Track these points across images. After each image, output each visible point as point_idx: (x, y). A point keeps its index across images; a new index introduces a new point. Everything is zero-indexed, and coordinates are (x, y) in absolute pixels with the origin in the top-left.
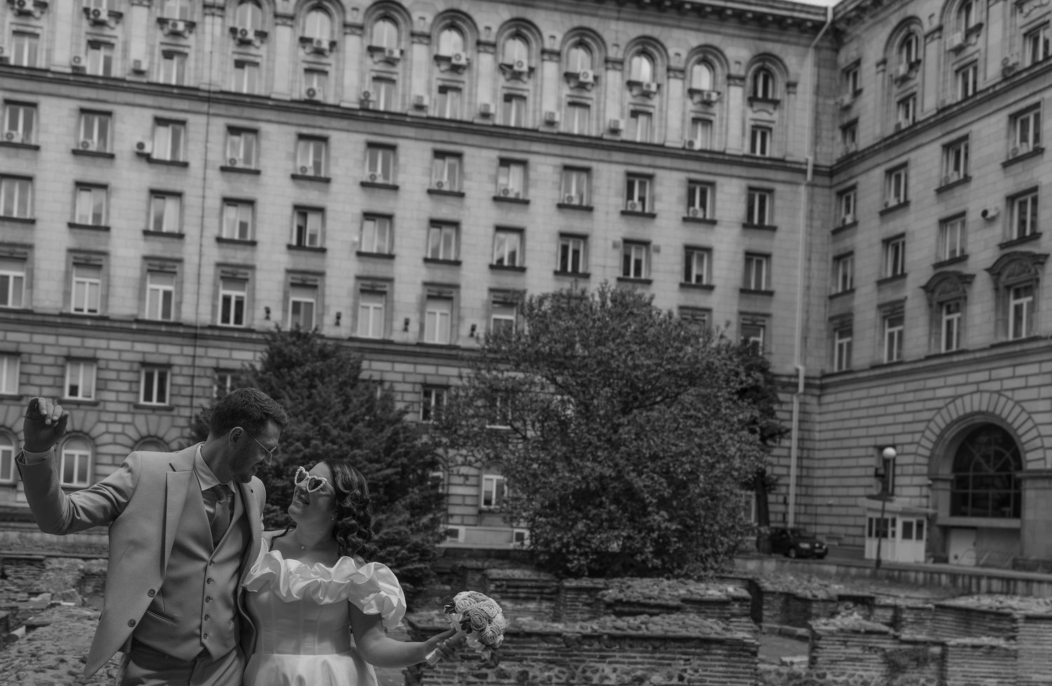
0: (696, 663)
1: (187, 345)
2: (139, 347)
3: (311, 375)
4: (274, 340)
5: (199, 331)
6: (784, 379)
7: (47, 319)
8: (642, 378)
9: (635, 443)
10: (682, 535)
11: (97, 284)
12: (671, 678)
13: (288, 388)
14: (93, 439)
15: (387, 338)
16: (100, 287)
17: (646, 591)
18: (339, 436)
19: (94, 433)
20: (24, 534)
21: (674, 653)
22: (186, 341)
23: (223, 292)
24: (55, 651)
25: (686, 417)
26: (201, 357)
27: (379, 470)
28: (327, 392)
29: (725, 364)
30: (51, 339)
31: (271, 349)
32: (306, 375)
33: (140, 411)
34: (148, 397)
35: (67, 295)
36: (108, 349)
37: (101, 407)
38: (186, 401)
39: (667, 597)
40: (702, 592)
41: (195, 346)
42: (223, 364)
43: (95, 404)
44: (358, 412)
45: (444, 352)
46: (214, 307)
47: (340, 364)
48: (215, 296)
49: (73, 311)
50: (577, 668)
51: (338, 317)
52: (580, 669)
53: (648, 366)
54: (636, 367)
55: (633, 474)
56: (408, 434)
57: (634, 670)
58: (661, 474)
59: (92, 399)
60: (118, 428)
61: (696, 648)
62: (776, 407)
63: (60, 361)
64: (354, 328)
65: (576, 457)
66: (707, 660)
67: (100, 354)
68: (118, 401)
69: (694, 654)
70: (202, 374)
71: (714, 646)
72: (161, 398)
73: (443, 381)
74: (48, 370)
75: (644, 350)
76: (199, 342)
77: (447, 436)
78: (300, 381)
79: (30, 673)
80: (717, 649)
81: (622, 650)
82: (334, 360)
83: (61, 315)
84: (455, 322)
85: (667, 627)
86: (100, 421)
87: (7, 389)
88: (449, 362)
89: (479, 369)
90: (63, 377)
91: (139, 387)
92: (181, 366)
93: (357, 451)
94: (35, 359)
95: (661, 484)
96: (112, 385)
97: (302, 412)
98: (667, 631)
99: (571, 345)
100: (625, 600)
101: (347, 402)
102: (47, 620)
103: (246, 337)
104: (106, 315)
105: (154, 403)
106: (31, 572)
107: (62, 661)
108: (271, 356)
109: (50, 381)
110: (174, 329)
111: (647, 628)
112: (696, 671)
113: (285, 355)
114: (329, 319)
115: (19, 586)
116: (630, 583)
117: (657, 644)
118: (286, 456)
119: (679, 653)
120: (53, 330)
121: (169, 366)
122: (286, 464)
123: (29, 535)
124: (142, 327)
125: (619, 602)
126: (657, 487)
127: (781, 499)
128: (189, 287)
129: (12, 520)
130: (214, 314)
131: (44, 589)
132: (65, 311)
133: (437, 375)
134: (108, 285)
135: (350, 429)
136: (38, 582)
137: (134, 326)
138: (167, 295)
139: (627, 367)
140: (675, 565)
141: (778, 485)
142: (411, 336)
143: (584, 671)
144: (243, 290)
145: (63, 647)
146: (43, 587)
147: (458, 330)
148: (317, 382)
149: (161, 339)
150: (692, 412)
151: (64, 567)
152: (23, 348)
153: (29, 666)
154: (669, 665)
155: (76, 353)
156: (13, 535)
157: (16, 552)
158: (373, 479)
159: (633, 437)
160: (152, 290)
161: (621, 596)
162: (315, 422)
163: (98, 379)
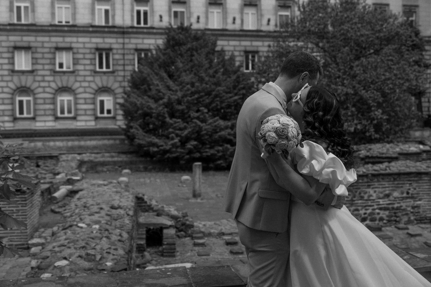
0: (415, 185)
1: (119, 38)
2: (94, 40)
3: (191, 49)
4: (170, 32)
5: (125, 30)
6: (427, 39)
7: (44, 28)
8: (365, 41)
9: (363, 75)
10: (388, 121)
11: (68, 8)
12: (402, 193)
13: (180, 57)
14: (74, 91)
15: (224, 27)
16: (70, 10)
17: (380, 150)
18: (209, 81)
19: (74, 88)
20: (45, 143)
21: (403, 181)
22: (118, 36)
23: (136, 8)
24: (95, 204)
25: (388, 60)
26: (127, 44)
27: (231, 97)
28: (200, 58)
29: (405, 32)
30: (47, 39)
31: (168, 37)
32: (189, 49)
33: (97, 74)
34: (101, 66)
35: (53, 14)
36: (77, 42)
37: (76, 73)
38: (121, 68)
39: (391, 153)
40: (407, 149)
41: (124, 38)
42: (140, 47)
43: (73, 72)
44: (217, 68)
45: (255, 33)
46: (132, 16)
47: (205, 43)
48: (132, 10)
49: (57, 23)
50: (356, 192)
51: (198, 18)
52: (358, 193)
53: (368, 35)
54: (362, 35)
55: (363, 92)
56: (244, 78)
57: (385, 191)
58: (377, 90)
59: (71, 69)
60: (86, 84)
61: (414, 177)
62: (424, 53)
63: (52, 50)
64: (207, 23)
65: (333, 84)
66: (420, 183)
67: (73, 45)
68: (85, 70)
69: (414, 181)
70: (129, 52)
71: (423, 176)
72: (108, 67)
73: (255, 49)
74: (46, 56)
75: (365, 26)
76: (126, 36)
77: (264, 77)
78: (185, 53)
79: (87, 216)
80: (425, 177)
81: (378, 181)
82: (202, 40)
83: (51, 25)
84: (259, 17)
85: (399, 168)
86: (76, 81)
87: (26, 67)
88: (258, 39)
89: (279, 41)
90: (54, 58)
91: (95, 62)
92: (117, 49)
93: (219, 88)
94: (39, 50)
95: (378, 95)
96: (81, 62)
97: (188, 70)
98: (400, 170)
99: (326, 26)
100: (370, 156)
101: (211, 62)
102: (81, 188)
103: (151, 31)
104: (75, 24)
105: (104, 69)
106: (52, 163)
107: (101, 209)
108: (168, 41)
109: (48, 61)
110: (112, 30)
111: (390, 169)
112: (415, 189)
113: (176, 40)
114: (193, 20)
115: (47, 171)
116: (369, 147)
117: (396, 177)
118: (182, 93)
119: (406, 181)
120: (47, 34)
121: (111, 49)
122: (182, 97)
123: (47, 143)
124: (95, 29)
125: (367, 157)
126: (376, 97)
127: (427, 100)
128: (118, 6)
129: (36, 136)
130: (132, 20)
131: (62, 171)
132: (53, 23)
133: (252, 46)
134: (75, 8)
135: (214, 77)
136: (57, 168)
137: (91, 29)
138: (107, 12)
139: (357, 36)
140: (385, 136)
141: (426, 93)
142: (237, 26)
143: (360, 193)
144: (147, 6)
145: (98, 201)
146: (61, 170)
147: (261, 22)
148: (195, 53)
149: (105, 35)
150: (390, 58)
151: (69, 158)
152: (32, 45)
153: (84, 213)
154: (402, 187)
155: (61, 45)
156: (39, 144)
157: (43, 153)
158: (228, 102)
159: (362, 72)
160: (98, 9)
161: (368, 154)
162: (195, 74)
163: (74, 59)
